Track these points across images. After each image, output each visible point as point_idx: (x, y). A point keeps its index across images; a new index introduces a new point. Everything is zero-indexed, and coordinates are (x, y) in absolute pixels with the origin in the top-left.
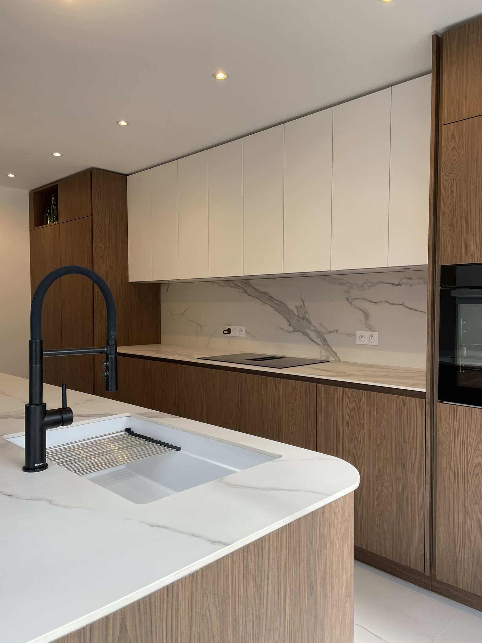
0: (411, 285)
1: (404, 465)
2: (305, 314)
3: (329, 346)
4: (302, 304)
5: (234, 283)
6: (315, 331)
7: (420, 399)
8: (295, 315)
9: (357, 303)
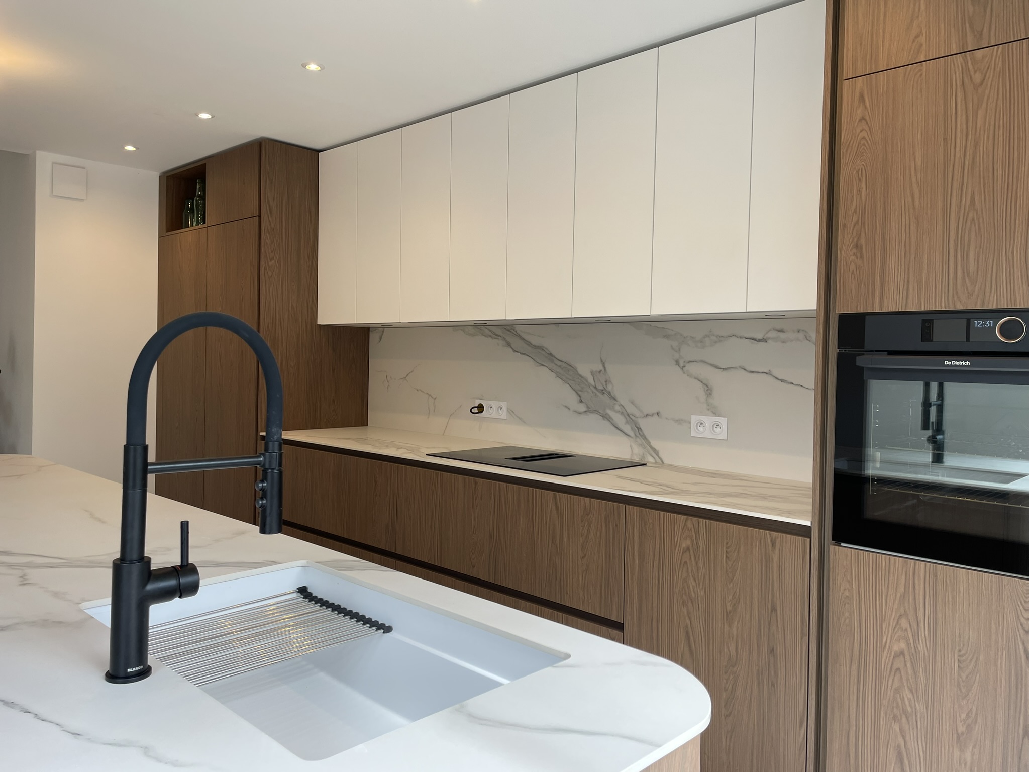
0: (784, 342)
1: (773, 648)
2: (606, 385)
3: (645, 438)
4: (601, 367)
5: (490, 331)
6: (622, 413)
7: (801, 538)
8: (589, 385)
9: (693, 368)
